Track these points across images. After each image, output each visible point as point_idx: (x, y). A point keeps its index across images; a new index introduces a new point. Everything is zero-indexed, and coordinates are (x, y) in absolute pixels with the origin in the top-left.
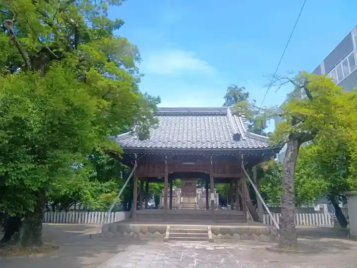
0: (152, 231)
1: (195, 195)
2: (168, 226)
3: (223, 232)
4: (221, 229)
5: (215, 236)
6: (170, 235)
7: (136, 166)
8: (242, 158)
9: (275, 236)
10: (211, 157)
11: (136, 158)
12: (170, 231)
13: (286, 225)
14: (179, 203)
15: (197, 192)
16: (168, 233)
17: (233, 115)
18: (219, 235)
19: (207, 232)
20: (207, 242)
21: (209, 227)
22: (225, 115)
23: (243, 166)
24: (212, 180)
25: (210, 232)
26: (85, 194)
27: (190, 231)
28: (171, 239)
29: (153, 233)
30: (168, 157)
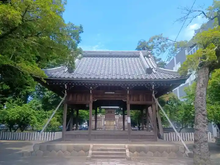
0: (77, 149)
1: (114, 120)
2: (91, 145)
3: (139, 150)
4: (137, 147)
5: (132, 153)
6: (93, 154)
7: (66, 95)
8: (153, 88)
9: (183, 153)
10: (128, 88)
11: (66, 88)
12: (93, 150)
13: (200, 146)
14: (103, 125)
15: (116, 118)
16: (90, 152)
17: (144, 57)
18: (135, 153)
19: (125, 150)
20: (125, 159)
21: (127, 146)
22: (138, 56)
23: (153, 95)
24: (128, 107)
25: (127, 151)
26: (32, 119)
27: (110, 150)
28: (93, 157)
29: (78, 151)
30: (92, 88)
